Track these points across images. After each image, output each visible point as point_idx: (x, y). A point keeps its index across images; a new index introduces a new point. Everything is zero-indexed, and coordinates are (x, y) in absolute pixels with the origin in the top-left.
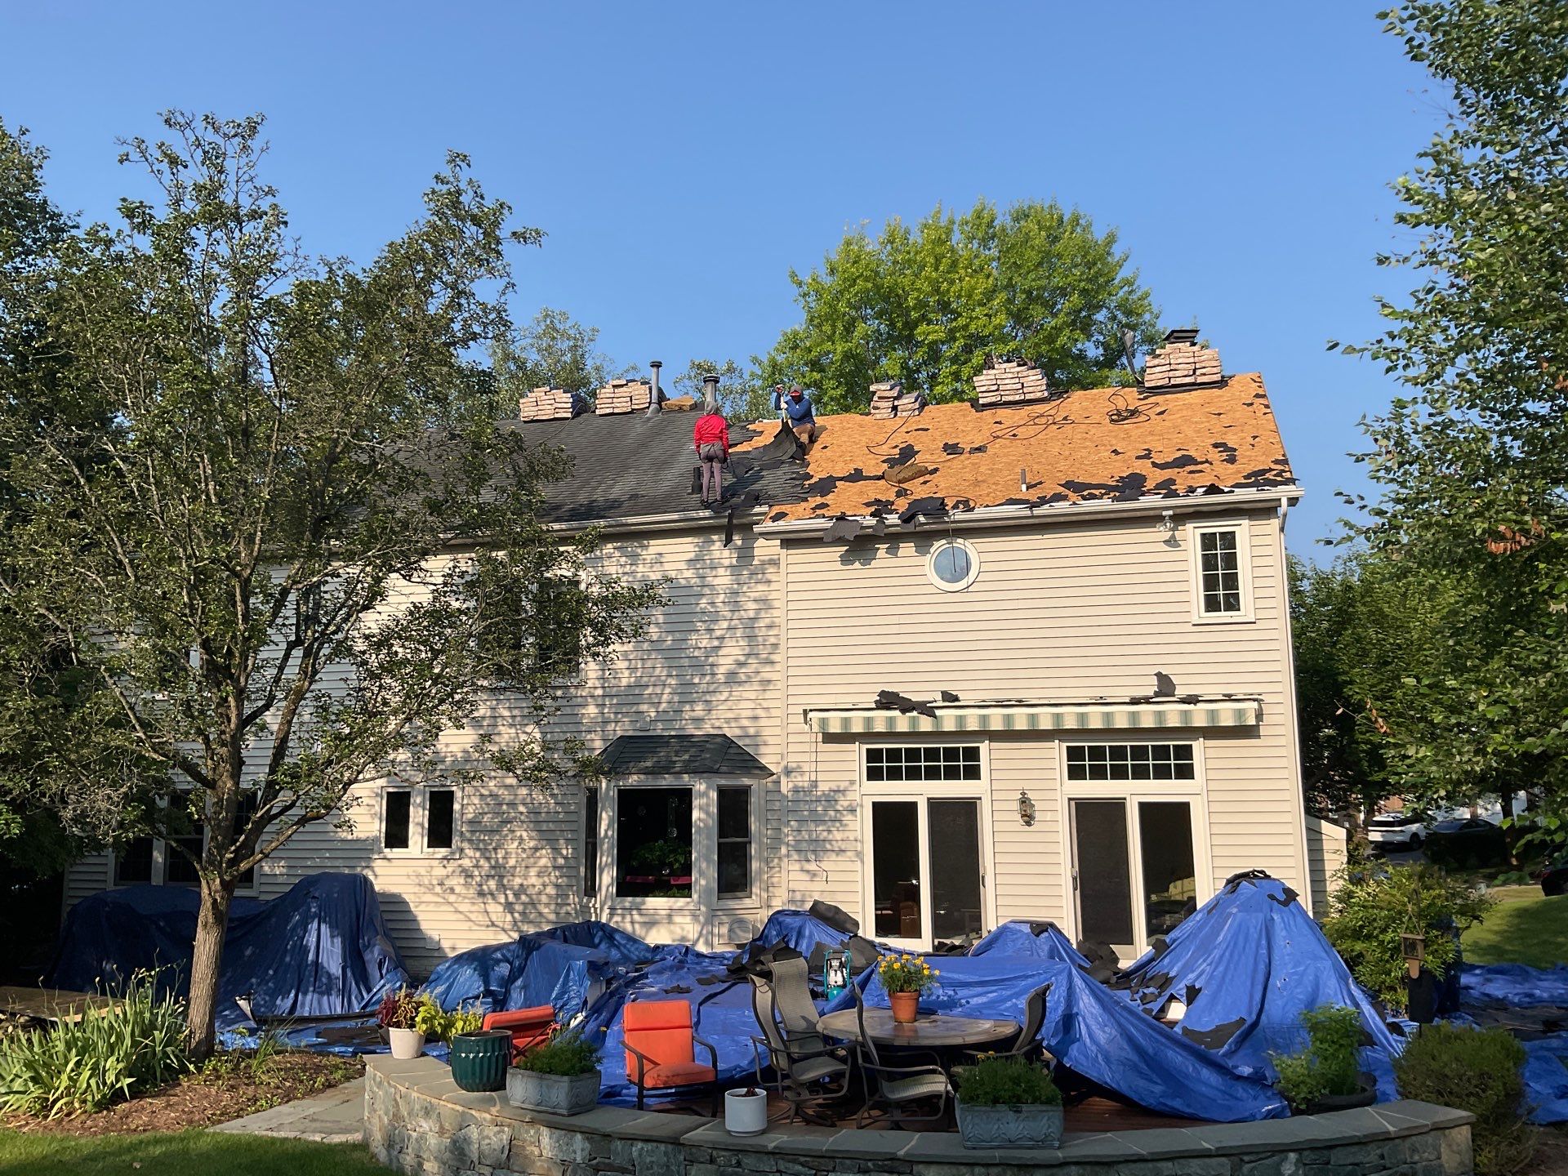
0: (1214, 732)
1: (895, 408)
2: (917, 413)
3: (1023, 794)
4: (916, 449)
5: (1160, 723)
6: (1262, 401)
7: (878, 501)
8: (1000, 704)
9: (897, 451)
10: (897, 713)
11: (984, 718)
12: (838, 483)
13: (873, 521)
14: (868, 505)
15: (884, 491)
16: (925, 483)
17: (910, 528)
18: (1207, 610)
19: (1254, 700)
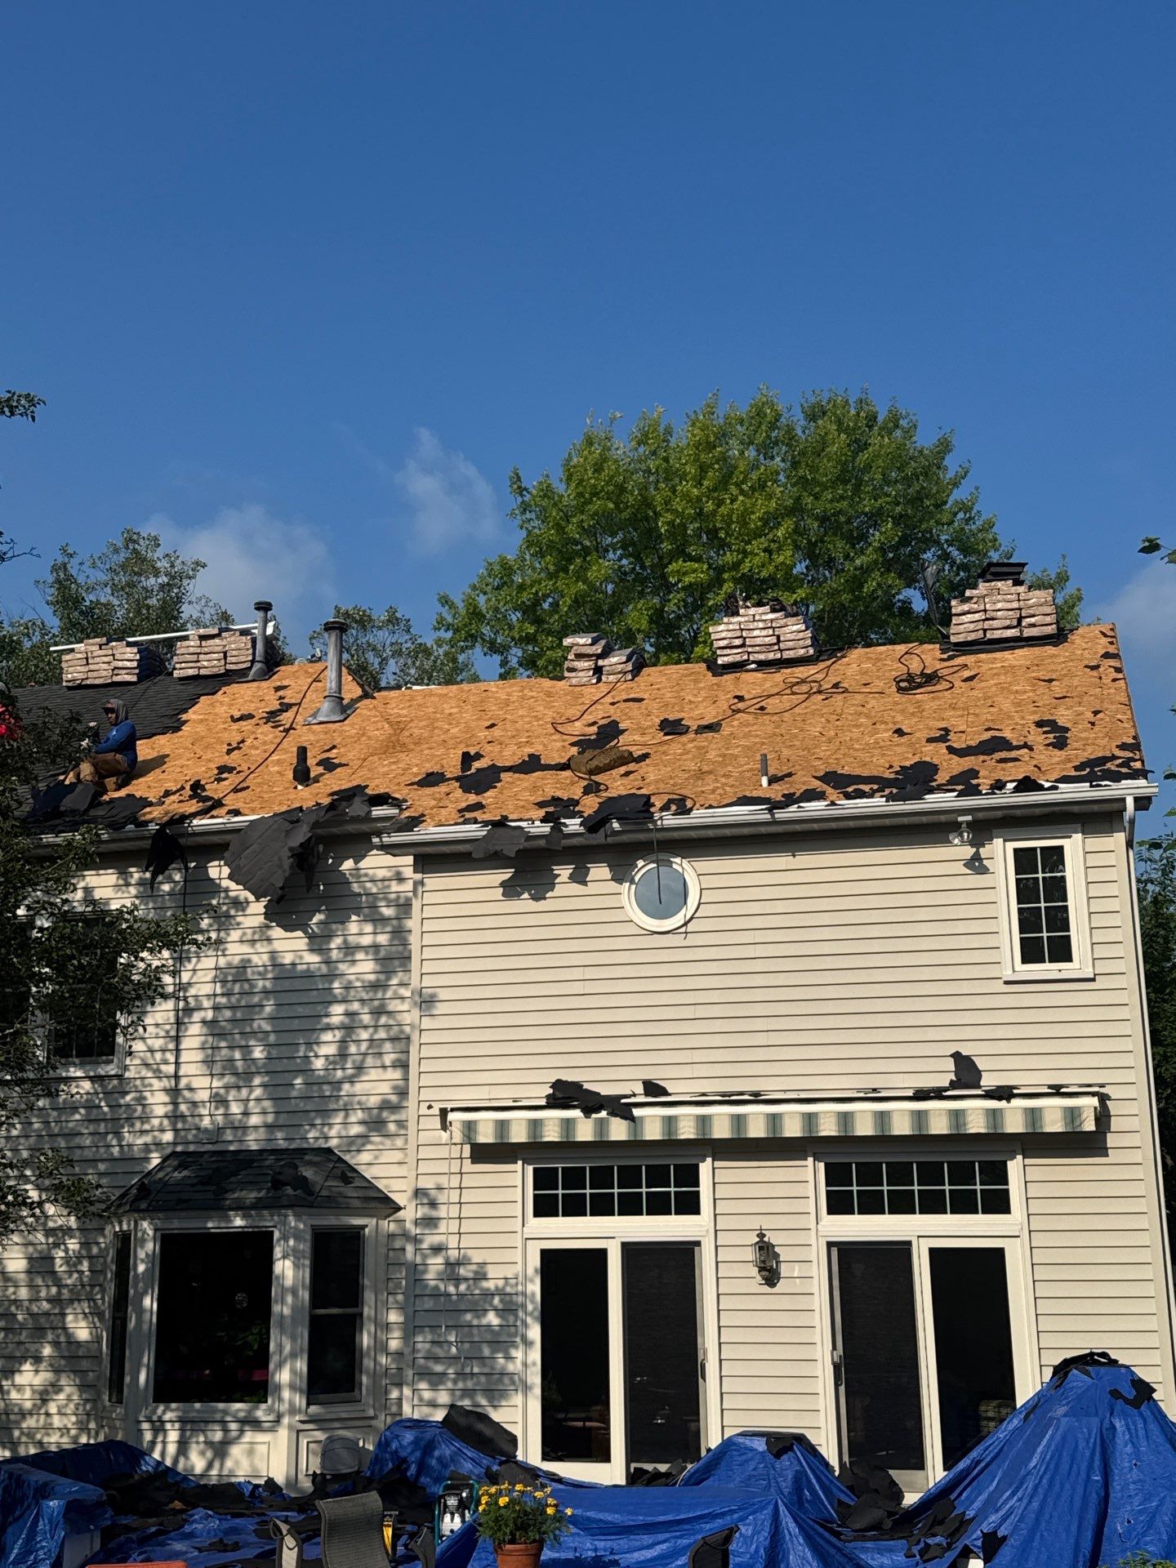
0: (1037, 1144)
1: (598, 671)
2: (629, 677)
3: (761, 1236)
4: (622, 726)
5: (958, 1126)
6: (1113, 662)
7: (555, 800)
8: (728, 1099)
9: (594, 729)
10: (576, 1113)
11: (704, 1121)
12: (503, 775)
13: (546, 829)
14: (541, 805)
15: (567, 786)
16: (627, 774)
17: (599, 838)
18: (1024, 961)
19: (1093, 1094)
